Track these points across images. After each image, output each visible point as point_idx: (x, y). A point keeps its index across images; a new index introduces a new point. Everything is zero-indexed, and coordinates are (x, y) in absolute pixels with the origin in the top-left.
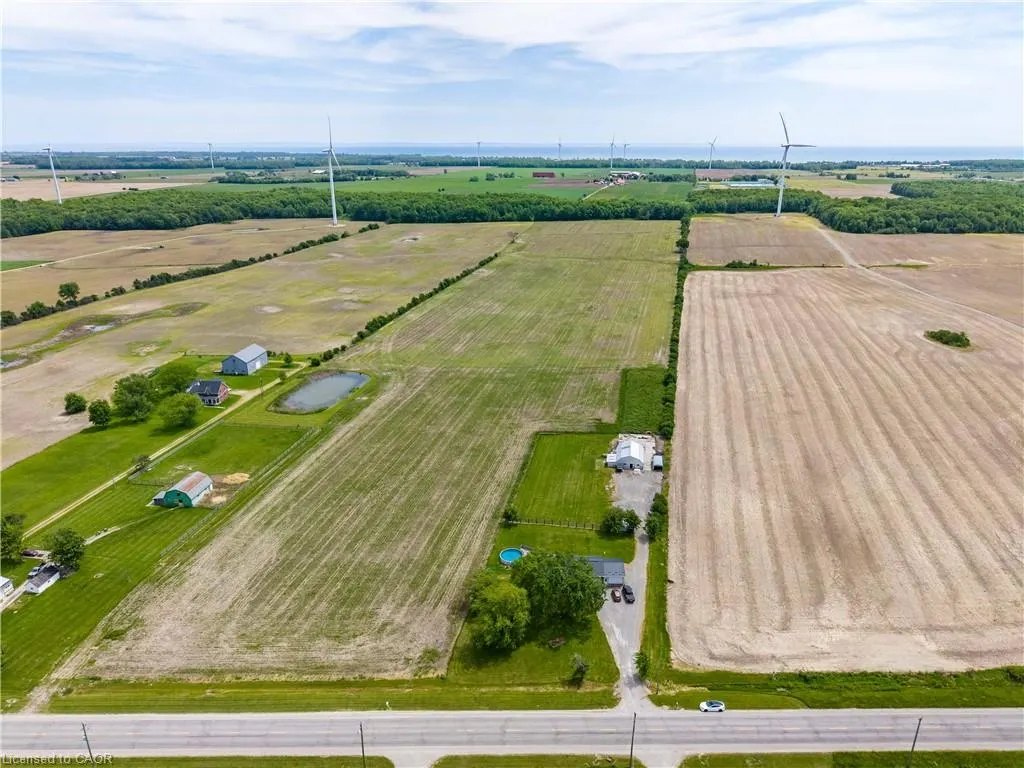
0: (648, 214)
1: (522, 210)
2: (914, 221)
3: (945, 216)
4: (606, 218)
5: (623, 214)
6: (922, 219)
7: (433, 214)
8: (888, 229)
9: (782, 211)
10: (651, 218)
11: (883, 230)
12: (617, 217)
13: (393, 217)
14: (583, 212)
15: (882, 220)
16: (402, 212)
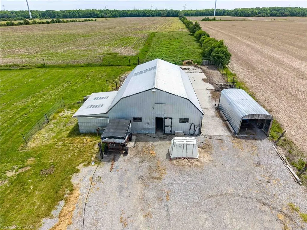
0: (165, 15)
1: (114, 13)
2: (268, 11)
3: (280, 10)
4: (148, 16)
5: (155, 15)
6: (271, 11)
7: (76, 14)
8: (259, 15)
9: (216, 15)
10: (166, 16)
11: (257, 15)
12: (153, 16)
13: (58, 16)
14: (139, 14)
15: (257, 11)
16: (62, 14)
